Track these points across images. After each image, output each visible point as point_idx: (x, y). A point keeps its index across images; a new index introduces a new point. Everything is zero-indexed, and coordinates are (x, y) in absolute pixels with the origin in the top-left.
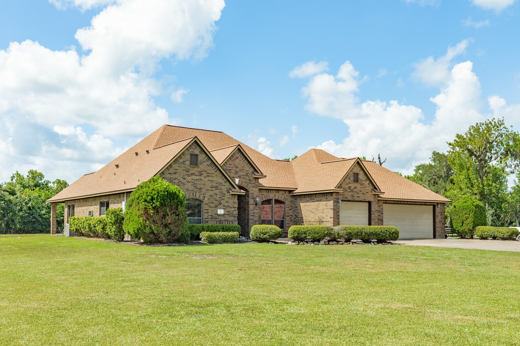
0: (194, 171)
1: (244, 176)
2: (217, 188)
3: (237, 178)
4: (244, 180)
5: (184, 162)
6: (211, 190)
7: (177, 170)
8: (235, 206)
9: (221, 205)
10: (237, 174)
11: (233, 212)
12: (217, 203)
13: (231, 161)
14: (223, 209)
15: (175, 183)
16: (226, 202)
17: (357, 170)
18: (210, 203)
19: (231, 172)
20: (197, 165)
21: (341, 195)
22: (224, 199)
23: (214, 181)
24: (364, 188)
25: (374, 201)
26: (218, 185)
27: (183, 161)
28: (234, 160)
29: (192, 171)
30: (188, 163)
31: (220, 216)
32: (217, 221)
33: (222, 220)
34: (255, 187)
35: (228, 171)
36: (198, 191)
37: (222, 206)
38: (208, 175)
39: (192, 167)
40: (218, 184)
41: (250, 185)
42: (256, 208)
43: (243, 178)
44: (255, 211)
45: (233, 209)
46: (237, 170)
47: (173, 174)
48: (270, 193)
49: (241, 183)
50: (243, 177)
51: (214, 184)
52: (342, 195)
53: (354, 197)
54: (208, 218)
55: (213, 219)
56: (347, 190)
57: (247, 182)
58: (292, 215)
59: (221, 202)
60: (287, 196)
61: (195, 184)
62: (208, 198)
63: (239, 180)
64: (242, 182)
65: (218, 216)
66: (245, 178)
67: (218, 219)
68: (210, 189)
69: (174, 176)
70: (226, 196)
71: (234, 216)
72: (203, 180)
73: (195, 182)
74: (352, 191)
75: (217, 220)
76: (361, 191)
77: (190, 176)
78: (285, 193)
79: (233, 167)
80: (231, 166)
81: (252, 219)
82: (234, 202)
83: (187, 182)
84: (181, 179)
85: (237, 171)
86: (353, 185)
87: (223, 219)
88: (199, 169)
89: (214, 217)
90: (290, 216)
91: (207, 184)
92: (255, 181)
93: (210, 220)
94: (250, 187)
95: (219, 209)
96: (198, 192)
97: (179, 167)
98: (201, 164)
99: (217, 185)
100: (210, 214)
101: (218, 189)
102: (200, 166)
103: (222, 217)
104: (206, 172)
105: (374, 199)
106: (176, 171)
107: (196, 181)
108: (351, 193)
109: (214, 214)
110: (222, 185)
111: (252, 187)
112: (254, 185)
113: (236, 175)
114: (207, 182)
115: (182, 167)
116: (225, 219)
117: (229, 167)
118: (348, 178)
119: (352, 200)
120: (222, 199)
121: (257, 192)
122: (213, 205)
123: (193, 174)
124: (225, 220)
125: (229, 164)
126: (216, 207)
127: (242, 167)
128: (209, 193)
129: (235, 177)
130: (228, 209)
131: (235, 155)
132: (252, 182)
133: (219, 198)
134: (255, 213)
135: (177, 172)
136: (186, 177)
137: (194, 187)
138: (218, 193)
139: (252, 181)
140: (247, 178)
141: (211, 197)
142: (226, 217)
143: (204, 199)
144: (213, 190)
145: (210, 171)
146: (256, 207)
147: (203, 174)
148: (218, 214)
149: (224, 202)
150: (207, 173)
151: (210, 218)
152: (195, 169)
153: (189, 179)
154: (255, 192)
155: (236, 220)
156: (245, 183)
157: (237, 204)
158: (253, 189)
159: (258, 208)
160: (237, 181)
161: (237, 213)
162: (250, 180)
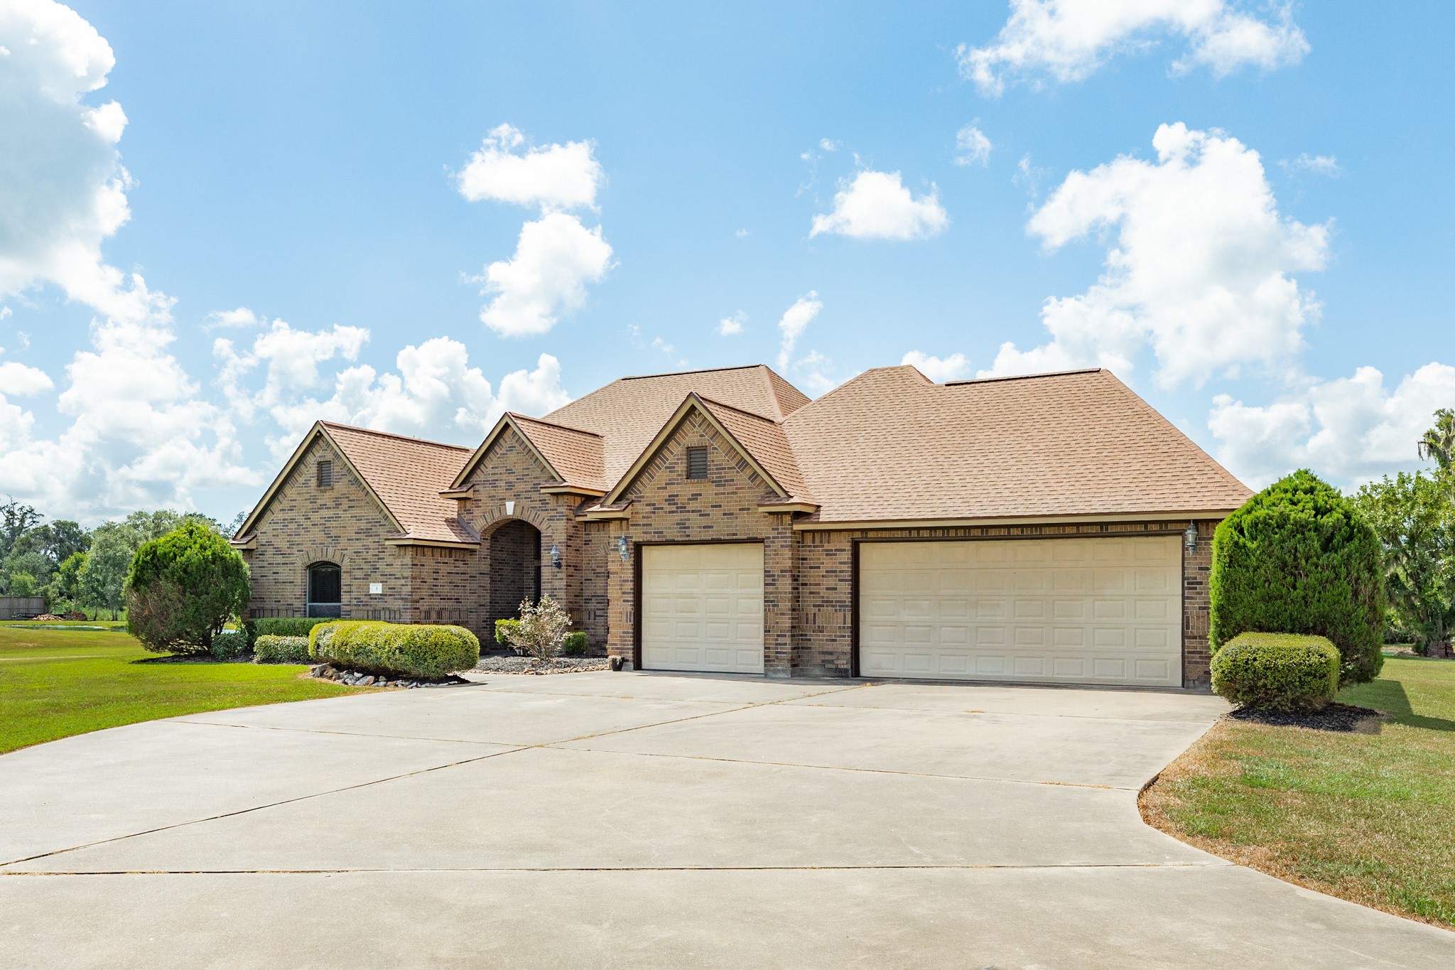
0: (326, 499)
1: (530, 491)
2: (369, 533)
3: (510, 500)
4: (527, 503)
5: (306, 484)
6: (358, 539)
7: (295, 500)
8: (405, 574)
9: (376, 572)
10: (511, 489)
11: (401, 589)
12: (369, 569)
13: (496, 459)
14: (381, 582)
15: (292, 529)
16: (387, 565)
17: (701, 436)
18: (354, 569)
19: (497, 487)
20: (330, 485)
21: (639, 525)
22: (384, 558)
23: (363, 516)
24: (733, 493)
25: (774, 538)
26: (372, 526)
27: (305, 480)
28: (504, 454)
29: (321, 499)
30: (314, 482)
31: (376, 599)
32: (368, 611)
33: (377, 609)
34: (557, 520)
35: (490, 484)
36: (331, 543)
37: (377, 575)
38: (352, 504)
39: (321, 491)
40: (370, 523)
41: (544, 514)
43: (525, 498)
45: (403, 582)
46: (512, 478)
47: (288, 510)
49: (519, 510)
50: (526, 495)
51: (363, 525)
52: (644, 525)
53: (688, 528)
54: (349, 605)
55: (359, 605)
56: (662, 508)
57: (536, 507)
59: (376, 565)
61: (326, 528)
62: (351, 559)
63: (515, 505)
64: (523, 508)
65: (371, 599)
66: (531, 498)
67: (370, 606)
68: (354, 536)
69: (289, 515)
70: (388, 552)
71: (403, 599)
72: (340, 517)
73: (328, 524)
74: (682, 509)
75: (369, 608)
76: (720, 506)
77: (317, 512)
79: (500, 474)
80: (496, 471)
82: (402, 565)
83: (313, 525)
84: (302, 519)
85: (511, 482)
86: (685, 490)
87: (380, 605)
88: (335, 494)
89: (362, 602)
91: (350, 527)
92: (557, 503)
93: (356, 608)
94: (544, 519)
95: (374, 582)
96: (332, 547)
97: (298, 494)
98: (338, 482)
99: (369, 526)
100: (354, 595)
101: (371, 536)
102: (337, 486)
103: (378, 602)
104: (347, 498)
105: (773, 529)
106: (294, 503)
107: (328, 521)
108: (678, 517)
109: (362, 595)
110: (380, 525)
111: (549, 520)
112: (553, 513)
113: (508, 493)
114: (349, 520)
115: (303, 493)
116: (386, 605)
117: (492, 474)
118: (666, 468)
119: (680, 539)
120: (378, 559)
121: (562, 533)
122: (359, 574)
123: (323, 506)
124: (383, 608)
125: (492, 468)
126: (367, 577)
127: (523, 469)
128: (352, 546)
129: (505, 499)
130: (392, 582)
131: (506, 442)
132: (549, 507)
133: (373, 555)
134: (556, 589)
135: (295, 506)
136: (310, 515)
137: (325, 534)
138: (372, 546)
139: (548, 503)
140: (535, 496)
141: (357, 556)
142: (386, 602)
143: (342, 562)
144: (361, 539)
145: (354, 494)
147: (341, 504)
148: (370, 595)
149: (382, 565)
150: (349, 501)
151: (355, 605)
152: (327, 495)
153: (315, 517)
154: (557, 533)
155: (407, 609)
156: (531, 511)
157: (409, 568)
158: (550, 526)
159: (563, 575)
160: (510, 508)
161: (412, 592)
162: (543, 502)
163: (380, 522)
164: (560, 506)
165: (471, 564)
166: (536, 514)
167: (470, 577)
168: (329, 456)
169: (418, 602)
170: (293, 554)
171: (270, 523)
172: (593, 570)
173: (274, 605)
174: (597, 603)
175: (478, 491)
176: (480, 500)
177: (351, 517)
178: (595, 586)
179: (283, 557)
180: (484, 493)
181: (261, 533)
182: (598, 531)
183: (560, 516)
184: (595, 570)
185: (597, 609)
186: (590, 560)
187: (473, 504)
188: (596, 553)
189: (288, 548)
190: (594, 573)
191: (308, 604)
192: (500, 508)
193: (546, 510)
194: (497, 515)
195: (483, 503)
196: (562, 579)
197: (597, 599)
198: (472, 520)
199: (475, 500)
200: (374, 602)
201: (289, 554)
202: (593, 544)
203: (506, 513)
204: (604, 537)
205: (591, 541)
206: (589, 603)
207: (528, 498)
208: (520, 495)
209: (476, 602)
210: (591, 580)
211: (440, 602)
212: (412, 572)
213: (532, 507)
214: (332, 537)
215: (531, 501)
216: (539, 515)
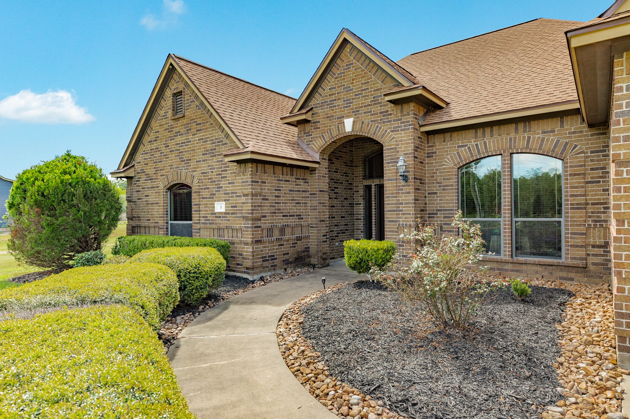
0: (179, 126)
1: (369, 105)
2: (213, 153)
3: (348, 117)
4: (367, 119)
5: (165, 116)
6: (204, 161)
7: (159, 132)
8: (246, 192)
9: (220, 191)
10: (350, 106)
11: (242, 207)
12: (214, 188)
13: (333, 80)
14: (225, 200)
15: (157, 157)
16: (229, 183)
18: (202, 189)
19: (335, 106)
20: (182, 113)
22: (226, 177)
23: (208, 138)
26: (216, 146)
27: (164, 113)
28: (341, 73)
29: (176, 127)
30: (170, 113)
31: (220, 217)
32: (214, 229)
33: (221, 226)
34: (402, 130)
35: (328, 105)
36: (184, 167)
37: (221, 194)
38: (199, 127)
39: (176, 120)
40: (214, 143)
41: (385, 127)
43: (365, 113)
44: (403, 198)
45: (243, 199)
46: (350, 96)
47: (154, 141)
48: (492, 136)
49: (358, 126)
50: (365, 109)
51: (209, 146)
54: (199, 223)
55: (207, 224)
57: (378, 120)
58: (602, 204)
59: (219, 184)
60: (574, 133)
61: (180, 153)
62: (200, 180)
63: (354, 122)
64: (363, 123)
65: (216, 217)
66: (371, 112)
67: (216, 224)
68: (202, 158)
69: (155, 146)
70: (230, 170)
71: (244, 217)
72: (190, 141)
73: (182, 149)
75: (215, 226)
77: (173, 139)
78: (562, 126)
79: (338, 93)
80: (333, 91)
81: (393, 221)
82: (243, 182)
83: (170, 151)
84: (163, 147)
85: (350, 100)
87: (223, 223)
88: (186, 121)
89: (209, 220)
90: (590, 209)
91: (198, 149)
92: (402, 111)
93: (204, 226)
94: (386, 131)
95: (218, 201)
96: (185, 169)
97: (160, 126)
98: (189, 109)
100: (203, 214)
101: (215, 156)
102: (187, 113)
103: (222, 220)
104: (195, 122)
106: (158, 135)
107: (181, 146)
109: (208, 214)
110: (222, 145)
111: (392, 131)
112: (397, 124)
113: (347, 111)
114: (197, 143)
115: (163, 125)
116: (228, 224)
117: (330, 96)
120: (222, 178)
121: (408, 143)
122: (206, 194)
123: (177, 134)
124: (227, 227)
125: (330, 89)
126: (212, 196)
127: (362, 84)
128: (200, 167)
129: (343, 117)
130: (233, 201)
132: (392, 118)
133: (217, 174)
134: (402, 204)
135: (158, 137)
137: (180, 158)
138: (215, 165)
139: (391, 114)
140: (377, 109)
141: (204, 176)
142: (229, 220)
143: (192, 183)
144: (207, 160)
145: (200, 117)
146: (404, 186)
147: (191, 129)
148: (215, 214)
149: (225, 184)
150: (197, 125)
151: (204, 223)
152: (180, 122)
153: (171, 143)
154: (402, 144)
155: (248, 227)
156: (371, 125)
157: (249, 185)
158: (394, 138)
159: (411, 189)
160: (348, 125)
161: (252, 210)
162: (385, 113)
163: (222, 141)
164: (405, 115)
165: (311, 182)
166: (377, 127)
167: (311, 194)
168: (181, 87)
169: (260, 220)
170: (157, 179)
171: (143, 154)
172: (438, 183)
173: (147, 224)
174: (444, 217)
175: (317, 113)
176: (319, 122)
177: (199, 140)
178: (441, 200)
179: (151, 182)
180: (321, 113)
181: (138, 163)
182: (444, 142)
183: (405, 126)
184: (441, 183)
185: (445, 224)
186: (434, 173)
187: (312, 126)
188: (443, 165)
189: (154, 174)
190: (439, 186)
191: (170, 222)
192: (338, 127)
193: (389, 121)
194: (335, 133)
195: (321, 124)
196: (409, 193)
197: (444, 214)
198: (312, 141)
199: (314, 123)
200: (218, 221)
201: (155, 179)
202: (438, 156)
203: (345, 130)
204: (452, 147)
205: (436, 152)
206: (434, 217)
207: (368, 112)
208: (358, 111)
209: (316, 218)
210: (436, 193)
211: (282, 219)
212: (252, 189)
213: (372, 121)
214: (184, 161)
215: (372, 115)
216: (380, 128)
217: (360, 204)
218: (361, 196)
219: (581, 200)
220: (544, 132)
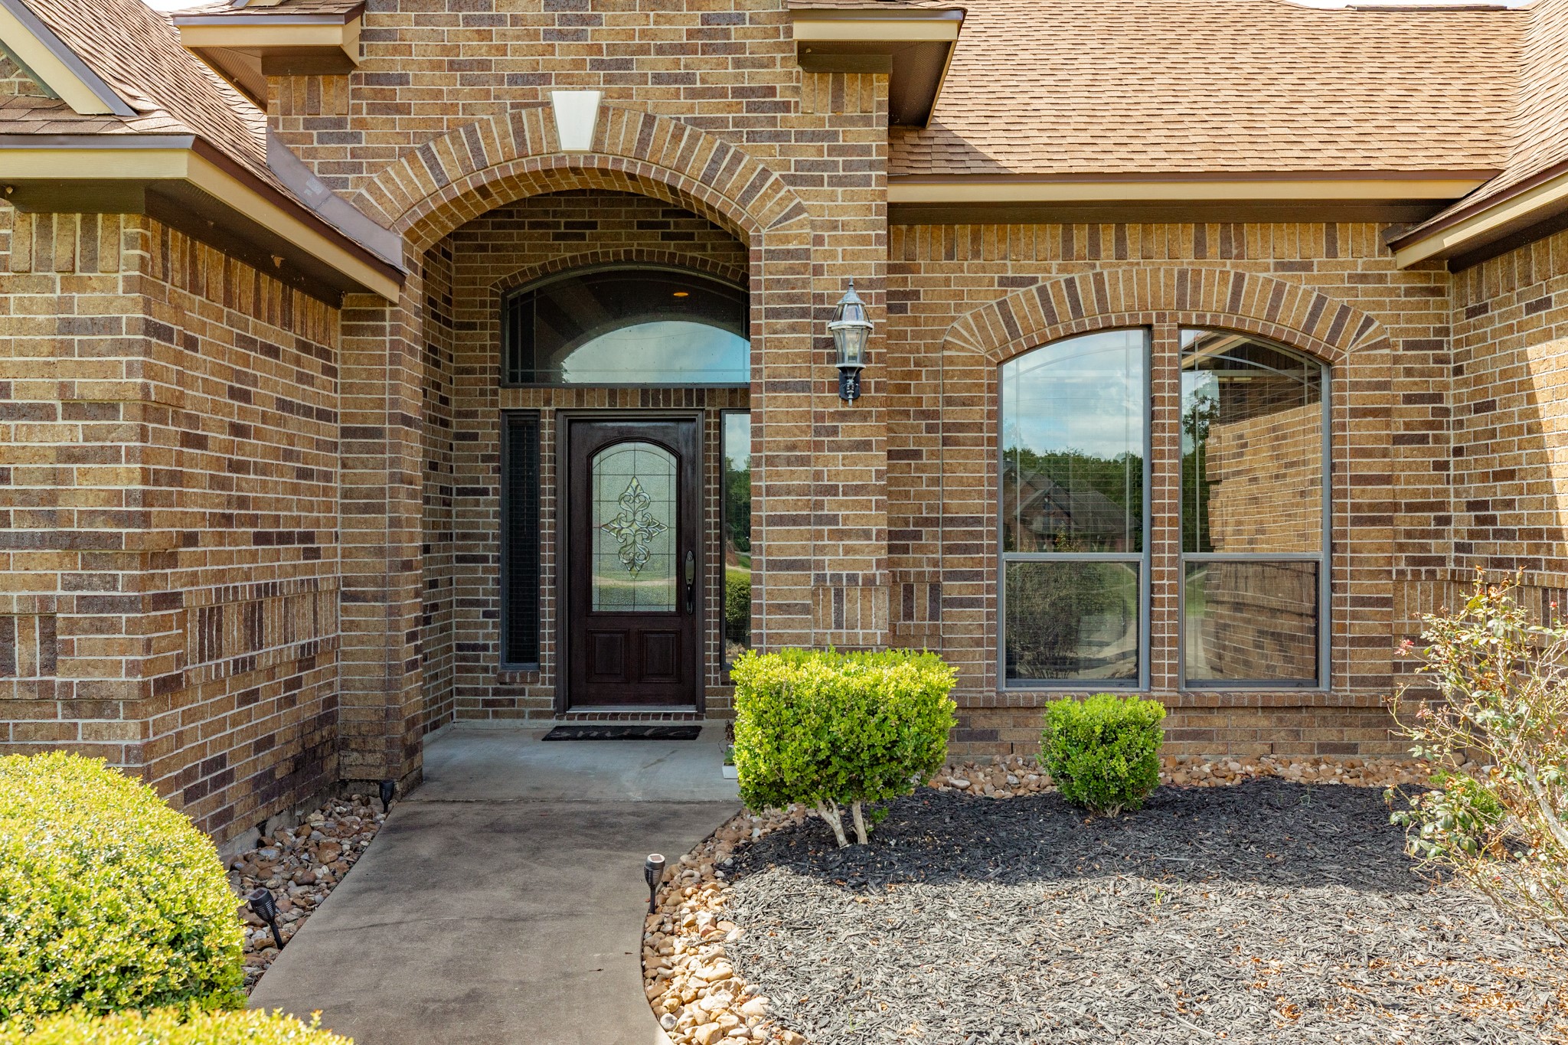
1: (682, 49)
3: (569, 82)
4: (671, 107)
10: (578, 35)
11: (58, 477)
19: (500, 20)
34: (837, 182)
41: (757, 157)
42: (852, 431)
43: (658, 79)
44: (836, 466)
48: (1121, 255)
49: (625, 135)
50: (662, 64)
57: (724, 122)
58: (1431, 507)
60: (1363, 278)
63: (603, 110)
64: (649, 120)
66: (688, 79)
71: (72, 542)
78: (1332, 252)
81: (791, 565)
82: (67, 327)
85: (580, 5)
90: (1404, 521)
92: (837, 104)
94: (765, 174)
111: (792, 180)
113: (563, 54)
129: (545, 79)
132: (791, 120)
134: (832, 490)
139: (786, 107)
140: (721, 72)
146: (843, 416)
154: (836, 240)
156: (694, 138)
158: (799, 209)
160: (574, 119)
161: (146, 499)
162: (761, 97)
164: (851, 121)
165: (349, 373)
166: (723, 150)
167: (346, 432)
169: (172, 560)
172: (926, 415)
174: (949, 549)
175: (389, 35)
176: (402, 80)
178: (935, 482)
182: (950, 256)
183: (848, 166)
184: (935, 415)
185: (952, 576)
186: (910, 375)
187: (356, 94)
188: (945, 346)
190: (930, 429)
192: (517, 120)
193: (776, 136)
194: (498, 147)
195: (420, 94)
196: (866, 446)
197: (945, 536)
198: (356, 168)
199: (370, 79)
202: (925, 308)
203: (555, 141)
204: (978, 282)
205: (916, 295)
206: (905, 549)
207: (676, 79)
208: (626, 64)
209: (380, 552)
210: (916, 455)
211: (254, 556)
212: (148, 371)
213: (696, 122)
215: (693, 94)
216: (737, 158)
217: (485, 492)
218: (486, 459)
219: (1380, 493)
220: (1281, 266)
